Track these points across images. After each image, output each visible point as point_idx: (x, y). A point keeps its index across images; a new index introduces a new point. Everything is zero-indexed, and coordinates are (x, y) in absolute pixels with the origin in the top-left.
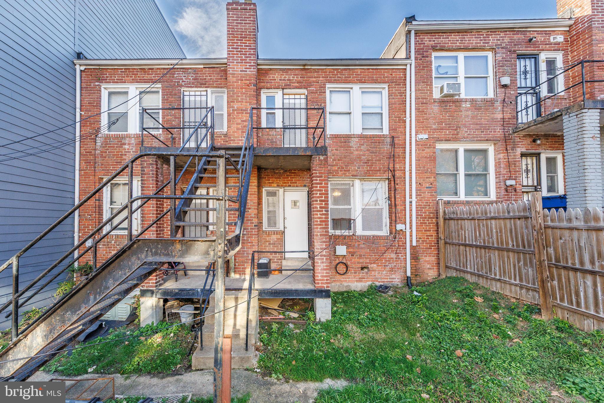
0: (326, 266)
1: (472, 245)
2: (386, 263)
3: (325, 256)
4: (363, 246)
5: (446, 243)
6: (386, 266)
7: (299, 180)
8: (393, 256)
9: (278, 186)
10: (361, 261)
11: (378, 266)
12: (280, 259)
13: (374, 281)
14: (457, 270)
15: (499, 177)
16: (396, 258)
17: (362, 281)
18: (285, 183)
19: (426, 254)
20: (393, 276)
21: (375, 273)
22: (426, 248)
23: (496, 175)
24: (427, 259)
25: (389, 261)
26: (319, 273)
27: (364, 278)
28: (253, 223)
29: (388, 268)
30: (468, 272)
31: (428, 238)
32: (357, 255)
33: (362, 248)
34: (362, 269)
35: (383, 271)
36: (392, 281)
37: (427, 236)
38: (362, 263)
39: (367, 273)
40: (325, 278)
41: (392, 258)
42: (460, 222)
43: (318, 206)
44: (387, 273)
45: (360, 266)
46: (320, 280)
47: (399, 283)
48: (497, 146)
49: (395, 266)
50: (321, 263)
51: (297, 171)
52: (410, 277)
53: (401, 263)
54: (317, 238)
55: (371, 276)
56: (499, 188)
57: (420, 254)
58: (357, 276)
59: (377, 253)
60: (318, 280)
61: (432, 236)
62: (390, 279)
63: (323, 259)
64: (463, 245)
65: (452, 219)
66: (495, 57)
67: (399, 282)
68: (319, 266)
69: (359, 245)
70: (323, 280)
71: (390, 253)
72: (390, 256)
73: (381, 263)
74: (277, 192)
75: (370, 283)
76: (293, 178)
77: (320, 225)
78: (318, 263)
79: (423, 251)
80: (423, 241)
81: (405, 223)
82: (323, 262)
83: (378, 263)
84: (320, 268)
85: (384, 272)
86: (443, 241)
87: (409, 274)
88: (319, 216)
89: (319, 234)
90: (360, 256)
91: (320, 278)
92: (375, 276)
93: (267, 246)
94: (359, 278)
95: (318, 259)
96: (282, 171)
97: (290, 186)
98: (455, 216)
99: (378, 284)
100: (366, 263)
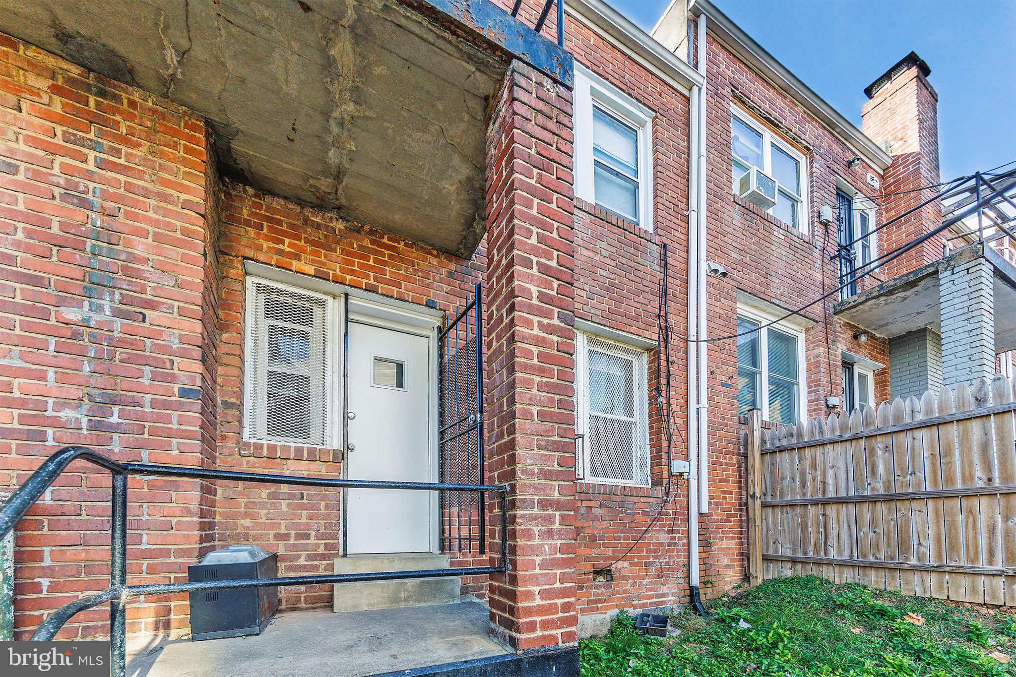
0: (564, 549)
1: (848, 497)
2: (648, 557)
3: (558, 506)
4: (597, 511)
5: (765, 506)
6: (650, 564)
7: (407, 279)
8: (664, 538)
9: (321, 276)
10: (594, 552)
11: (632, 565)
12: (323, 557)
13: (625, 606)
14: (794, 561)
15: (816, 391)
16: (670, 544)
17: (596, 609)
18: (352, 272)
19: (723, 532)
20: (665, 589)
21: (626, 585)
22: (722, 521)
23: (810, 387)
24: (725, 544)
25: (655, 551)
26: (534, 580)
27: (601, 601)
28: (173, 379)
29: (653, 571)
30: (829, 563)
31: (725, 498)
32: (584, 538)
33: (596, 519)
34: (597, 573)
35: (643, 578)
36: (662, 603)
37: (724, 492)
38: (597, 558)
39: (607, 587)
40: (559, 602)
41: (661, 544)
42: (808, 452)
43: (534, 290)
44: (651, 583)
45: (589, 567)
46: (540, 610)
47: (675, 606)
48: (812, 332)
49: (667, 563)
50: (541, 537)
51: (401, 246)
52: (697, 589)
53: (679, 557)
54: (528, 425)
55: (618, 592)
56: (815, 410)
57: (713, 532)
58: (583, 596)
59: (630, 531)
60: (529, 611)
61: (731, 493)
62: (657, 596)
63: (550, 519)
64: (816, 503)
65: (782, 450)
66: (812, 167)
67: (674, 602)
68: (533, 550)
69: (590, 508)
70: (551, 609)
71: (658, 531)
72: (657, 538)
73: (639, 558)
74: (317, 311)
75: (614, 612)
76: (385, 263)
77: (541, 372)
78: (529, 535)
79: (717, 526)
80: (716, 503)
81: (687, 458)
82: (550, 534)
83: (632, 558)
84: (538, 560)
85: (645, 582)
86: (758, 503)
87: (695, 580)
88: (536, 331)
89: (535, 410)
90: (593, 539)
91: (538, 601)
92: (626, 591)
93: (263, 506)
94: (590, 602)
95: (531, 518)
96: (339, 225)
97: (370, 289)
98: (794, 441)
99: (632, 612)
100: (606, 559)
